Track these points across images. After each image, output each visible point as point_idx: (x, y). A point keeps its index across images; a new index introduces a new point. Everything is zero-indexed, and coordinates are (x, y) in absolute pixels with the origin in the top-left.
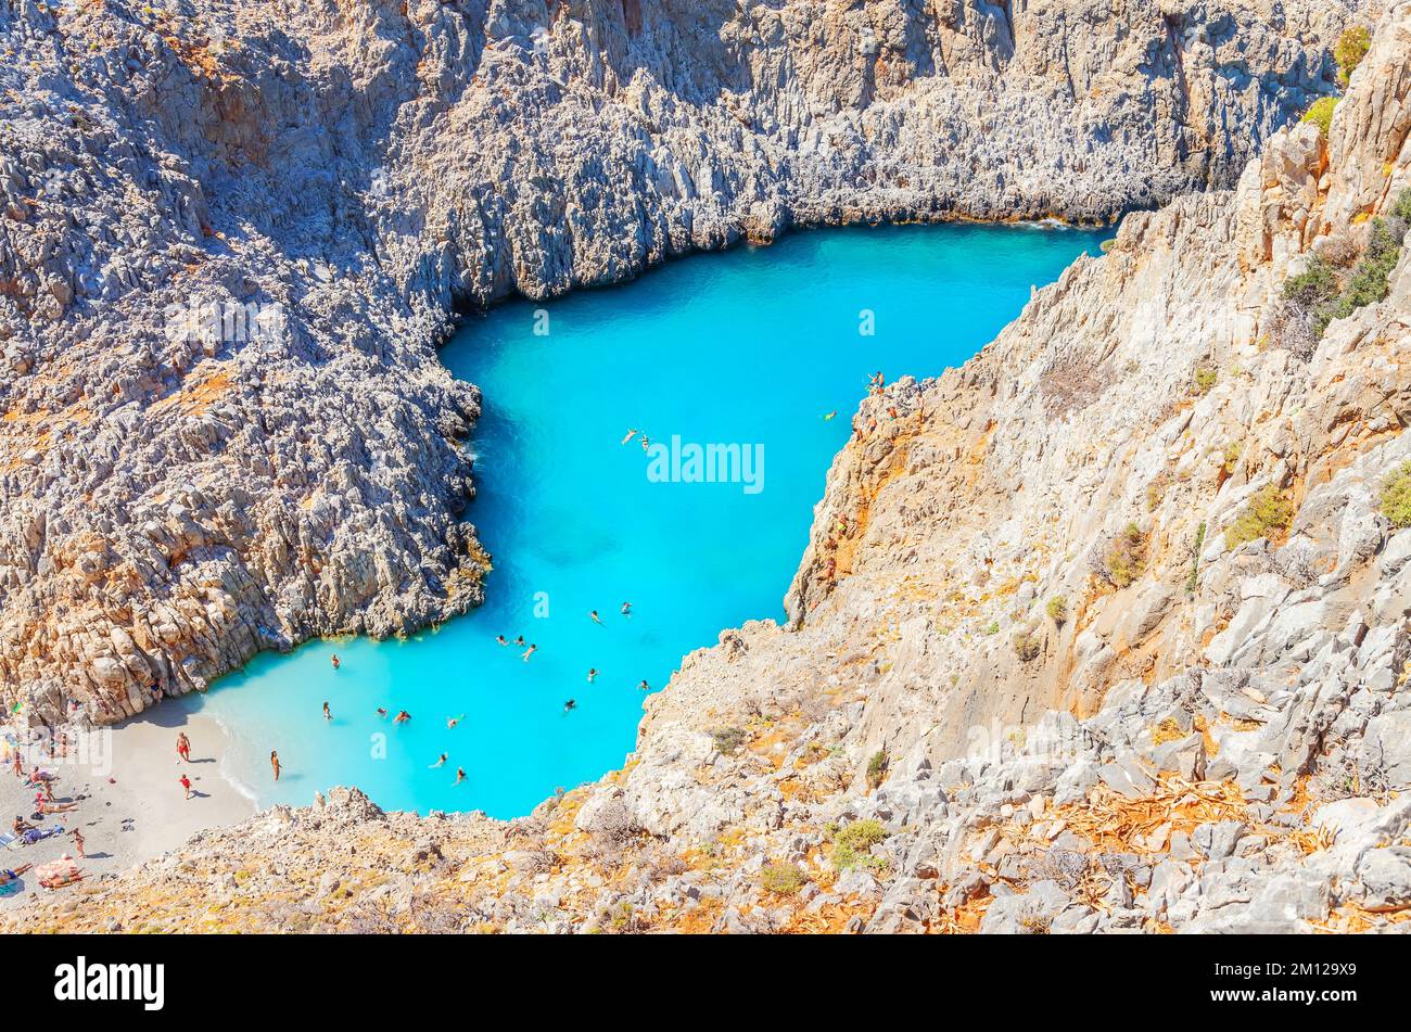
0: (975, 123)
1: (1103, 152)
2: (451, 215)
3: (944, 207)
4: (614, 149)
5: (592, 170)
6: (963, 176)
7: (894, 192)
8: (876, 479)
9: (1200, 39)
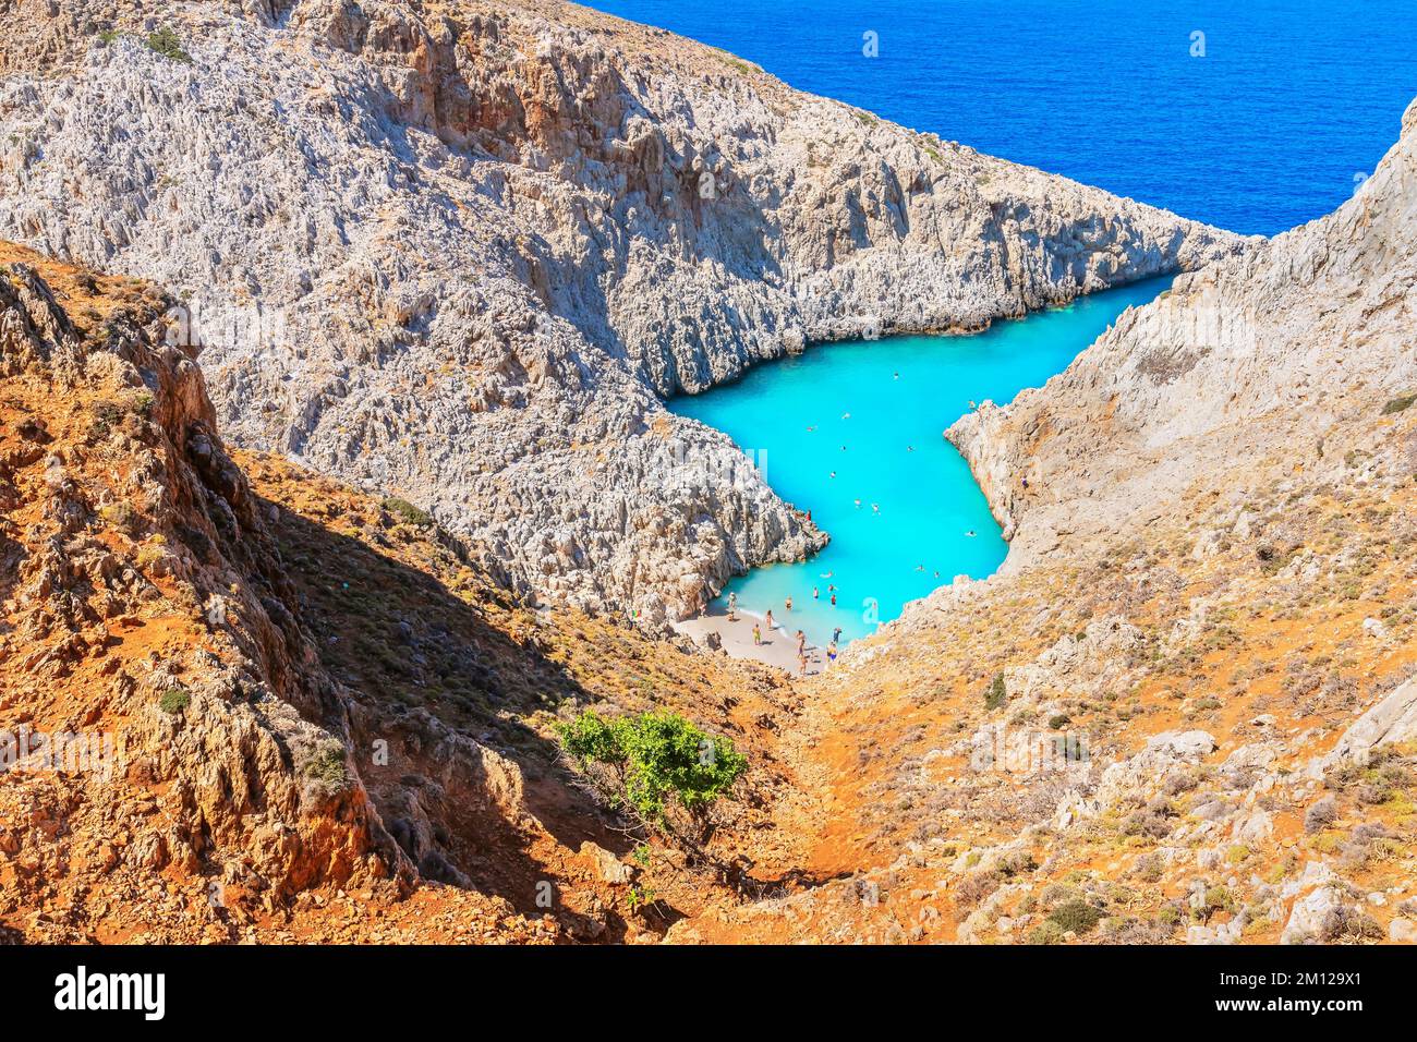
0: (896, 273)
1: (969, 288)
2: (642, 343)
3: (890, 325)
4: (711, 299)
5: (706, 314)
6: (897, 306)
7: (860, 319)
8: (1032, 442)
9: (1011, 217)
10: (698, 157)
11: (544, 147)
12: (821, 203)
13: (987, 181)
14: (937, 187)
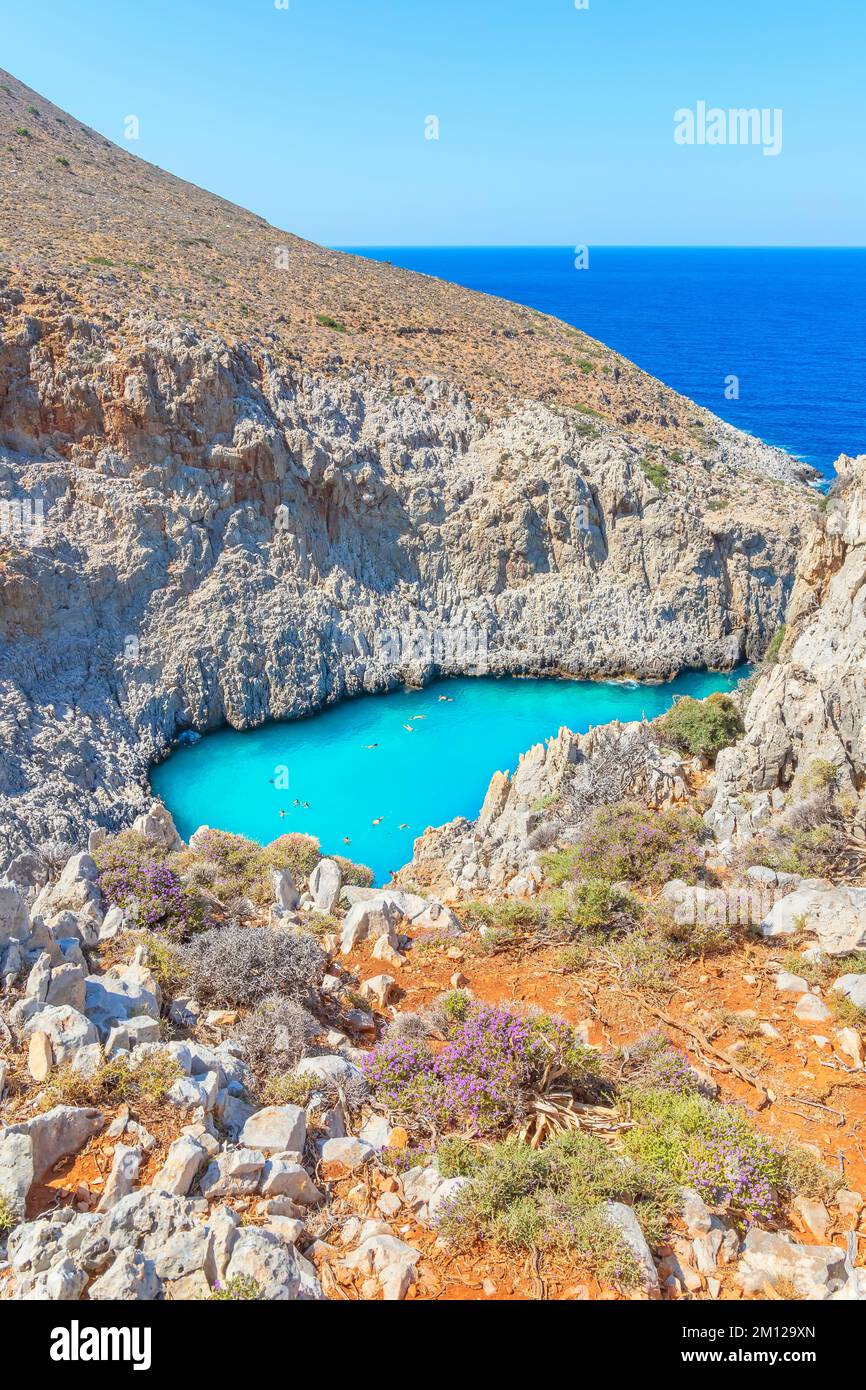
0: (575, 605)
1: (667, 628)
2: (180, 668)
3: (550, 665)
4: (309, 623)
5: (289, 637)
6: (564, 643)
7: (515, 653)
9: (739, 551)
10: (333, 465)
11: (125, 452)
12: (495, 521)
13: (721, 506)
14: (649, 511)
